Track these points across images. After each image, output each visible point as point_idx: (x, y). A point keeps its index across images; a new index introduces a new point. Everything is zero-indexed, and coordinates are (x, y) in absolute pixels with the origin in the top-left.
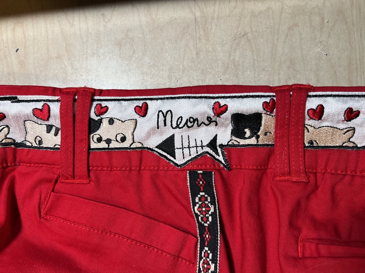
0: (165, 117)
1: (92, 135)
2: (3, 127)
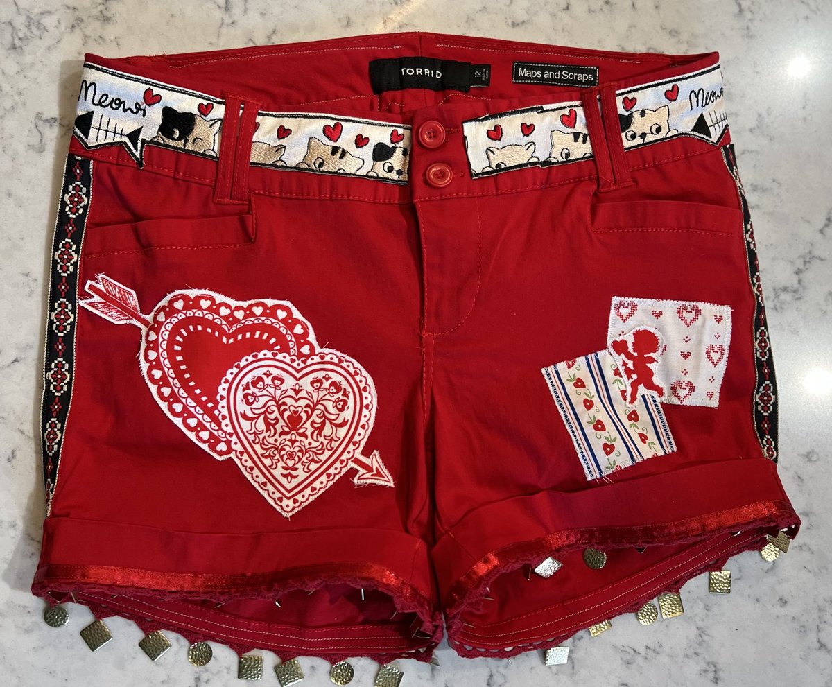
0: (697, 97)
1: (625, 133)
2: (529, 144)
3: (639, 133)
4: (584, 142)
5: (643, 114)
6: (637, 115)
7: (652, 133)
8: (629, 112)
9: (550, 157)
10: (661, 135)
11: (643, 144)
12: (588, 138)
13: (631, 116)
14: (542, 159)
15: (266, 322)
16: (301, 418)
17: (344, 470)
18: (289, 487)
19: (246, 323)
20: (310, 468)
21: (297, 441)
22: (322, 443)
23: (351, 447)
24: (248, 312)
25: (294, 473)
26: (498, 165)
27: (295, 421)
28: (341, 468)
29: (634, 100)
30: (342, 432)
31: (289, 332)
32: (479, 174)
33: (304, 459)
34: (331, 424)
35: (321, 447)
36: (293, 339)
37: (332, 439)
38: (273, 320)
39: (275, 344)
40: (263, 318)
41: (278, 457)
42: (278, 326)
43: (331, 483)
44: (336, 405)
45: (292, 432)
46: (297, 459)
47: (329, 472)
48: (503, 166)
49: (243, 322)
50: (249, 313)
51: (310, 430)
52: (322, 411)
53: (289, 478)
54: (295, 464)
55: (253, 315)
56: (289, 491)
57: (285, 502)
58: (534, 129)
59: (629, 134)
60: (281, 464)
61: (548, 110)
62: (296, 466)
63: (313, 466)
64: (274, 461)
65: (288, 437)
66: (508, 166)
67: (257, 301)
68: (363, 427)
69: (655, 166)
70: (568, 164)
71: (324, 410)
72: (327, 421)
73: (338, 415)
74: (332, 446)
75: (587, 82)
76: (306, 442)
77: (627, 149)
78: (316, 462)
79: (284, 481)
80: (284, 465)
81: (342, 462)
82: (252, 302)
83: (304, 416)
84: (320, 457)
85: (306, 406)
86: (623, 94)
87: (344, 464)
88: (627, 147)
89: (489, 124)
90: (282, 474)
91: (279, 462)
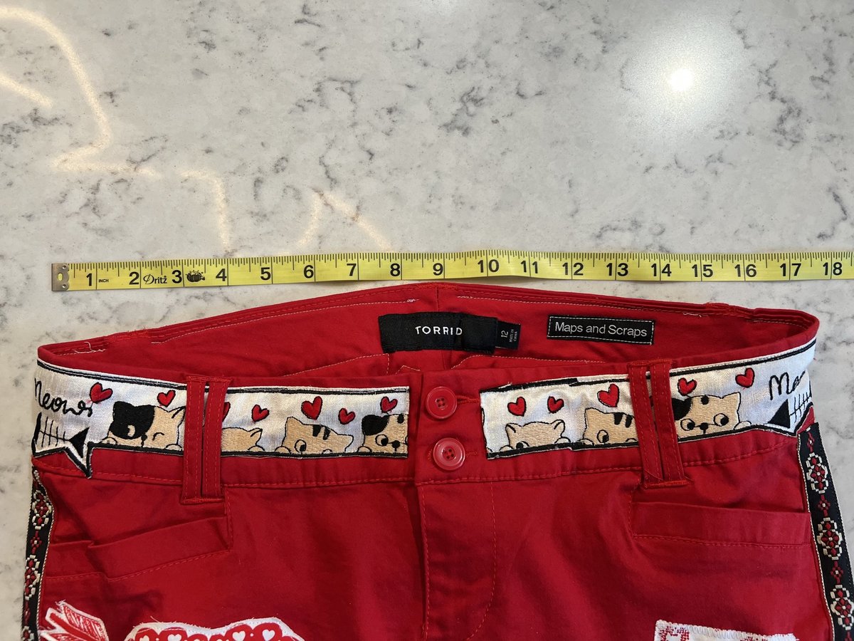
1: (679, 421)
2: (557, 422)
3: (698, 423)
4: (628, 425)
5: (705, 401)
6: (697, 402)
7: (716, 424)
9: (583, 439)
10: (729, 427)
11: (704, 436)
12: (633, 421)
13: (689, 402)
14: (574, 440)
26: (519, 445)
29: (694, 383)
32: (496, 454)
48: (525, 446)
59: (685, 424)
66: (531, 446)
69: (716, 463)
77: (682, 440)
86: (679, 374)
88: (682, 437)
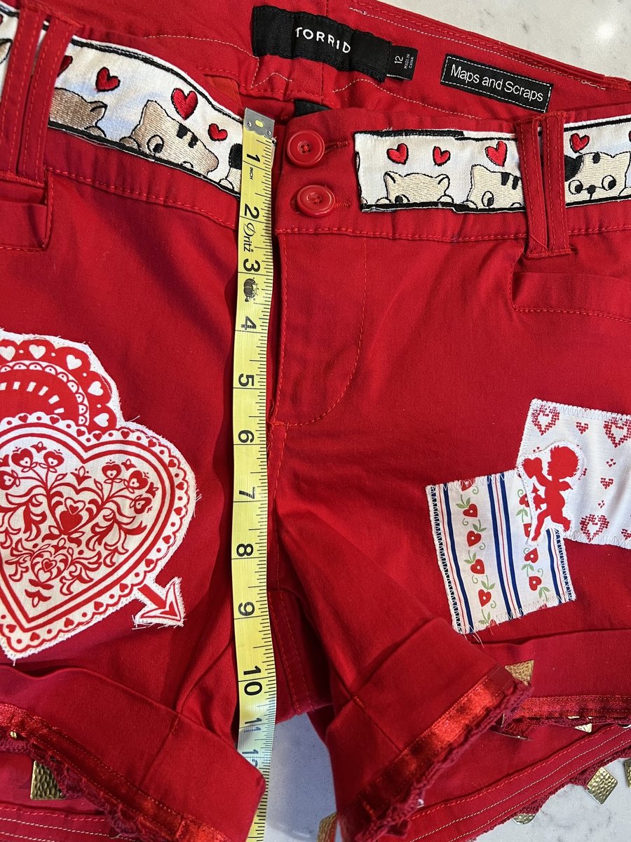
1: (568, 182)
2: (442, 177)
3: (586, 185)
4: (514, 187)
5: (596, 158)
6: (588, 160)
7: (603, 187)
8: (578, 154)
9: (467, 200)
10: (614, 192)
12: (520, 183)
13: (580, 159)
14: (457, 201)
15: (47, 370)
16: (81, 518)
17: (124, 601)
18: (32, 613)
19: (16, 368)
20: (72, 589)
21: (65, 548)
22: (99, 554)
23: (142, 568)
24: (21, 352)
25: (45, 593)
26: (398, 198)
27: (70, 521)
28: (120, 597)
29: (586, 138)
30: (133, 542)
31: (81, 391)
32: (372, 205)
33: (66, 574)
34: (120, 528)
35: (96, 558)
36: (86, 402)
37: (116, 550)
38: (60, 370)
39: (57, 405)
40: (45, 364)
41: (28, 564)
42: (65, 379)
43: (98, 618)
44: (134, 506)
45: (63, 536)
46: (55, 571)
47: (99, 600)
48: (405, 201)
49: (11, 364)
50: (23, 352)
51: (89, 534)
52: (113, 511)
53: (36, 600)
54: (50, 579)
55: (29, 356)
56: (29, 620)
57: (18, 633)
58: (449, 159)
59: (574, 185)
60: (30, 575)
61: (469, 138)
62: (50, 583)
63: (77, 587)
64: (20, 569)
65: (55, 542)
66: (411, 201)
67: (38, 337)
68: (167, 539)
70: (489, 212)
71: (116, 510)
72: (115, 525)
73: (134, 518)
74: (113, 560)
75: (534, 103)
76: (77, 550)
77: (568, 204)
78: (83, 581)
79: (26, 602)
80: (34, 578)
81: (123, 587)
82: (30, 337)
83: (85, 515)
84: (91, 574)
85: (90, 503)
86: (572, 129)
87: (127, 591)
88: (569, 202)
89: (391, 142)
90: (26, 591)
91: (27, 571)
